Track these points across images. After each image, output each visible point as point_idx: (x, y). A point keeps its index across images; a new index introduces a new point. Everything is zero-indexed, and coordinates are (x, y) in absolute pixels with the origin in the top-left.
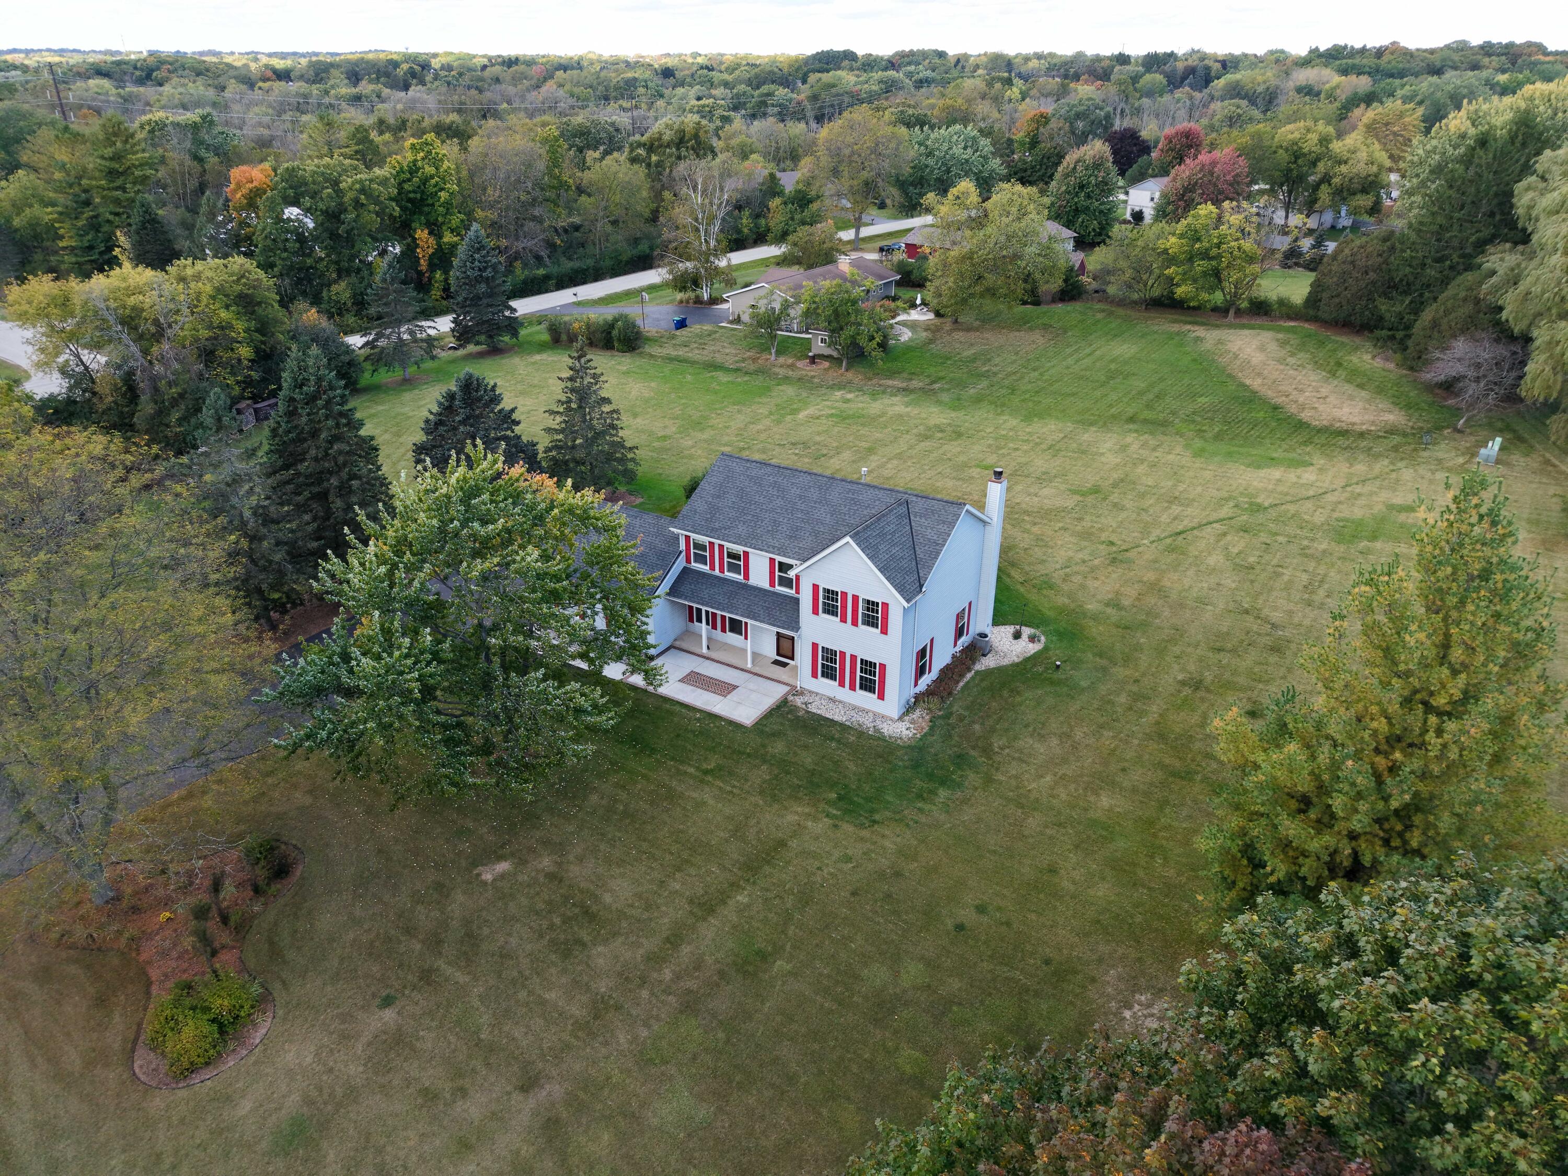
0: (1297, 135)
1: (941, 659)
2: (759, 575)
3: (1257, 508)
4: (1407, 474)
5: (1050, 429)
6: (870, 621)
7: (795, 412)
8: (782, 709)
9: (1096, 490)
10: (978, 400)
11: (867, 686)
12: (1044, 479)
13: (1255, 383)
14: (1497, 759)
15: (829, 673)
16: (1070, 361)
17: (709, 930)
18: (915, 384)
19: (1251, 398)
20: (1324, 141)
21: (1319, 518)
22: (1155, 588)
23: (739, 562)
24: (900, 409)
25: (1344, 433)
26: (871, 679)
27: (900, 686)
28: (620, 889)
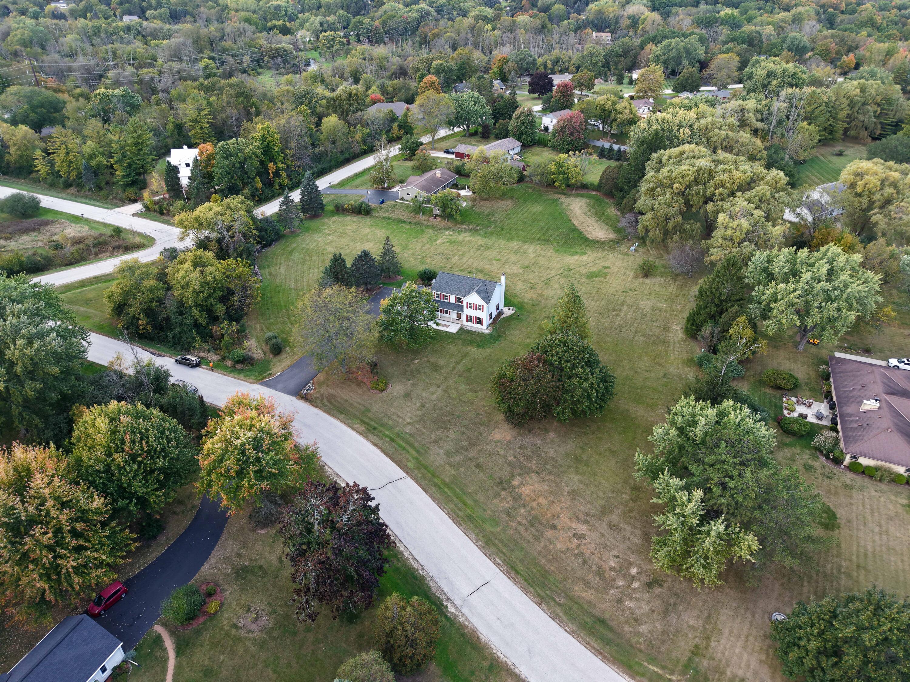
0: (603, 102)
1: (493, 316)
2: (453, 300)
3: (569, 270)
4: (611, 256)
5: (515, 244)
6: (480, 309)
7: (435, 241)
8: (461, 329)
9: (528, 267)
10: (492, 233)
11: (479, 323)
12: (513, 264)
13: (576, 223)
14: (576, 323)
15: (470, 321)
16: (520, 215)
17: (459, 366)
18: (472, 227)
19: (574, 230)
20: (614, 103)
21: (584, 272)
22: (541, 295)
23: (447, 298)
24: (468, 238)
25: (598, 242)
26: (480, 321)
27: (486, 322)
28: (441, 362)
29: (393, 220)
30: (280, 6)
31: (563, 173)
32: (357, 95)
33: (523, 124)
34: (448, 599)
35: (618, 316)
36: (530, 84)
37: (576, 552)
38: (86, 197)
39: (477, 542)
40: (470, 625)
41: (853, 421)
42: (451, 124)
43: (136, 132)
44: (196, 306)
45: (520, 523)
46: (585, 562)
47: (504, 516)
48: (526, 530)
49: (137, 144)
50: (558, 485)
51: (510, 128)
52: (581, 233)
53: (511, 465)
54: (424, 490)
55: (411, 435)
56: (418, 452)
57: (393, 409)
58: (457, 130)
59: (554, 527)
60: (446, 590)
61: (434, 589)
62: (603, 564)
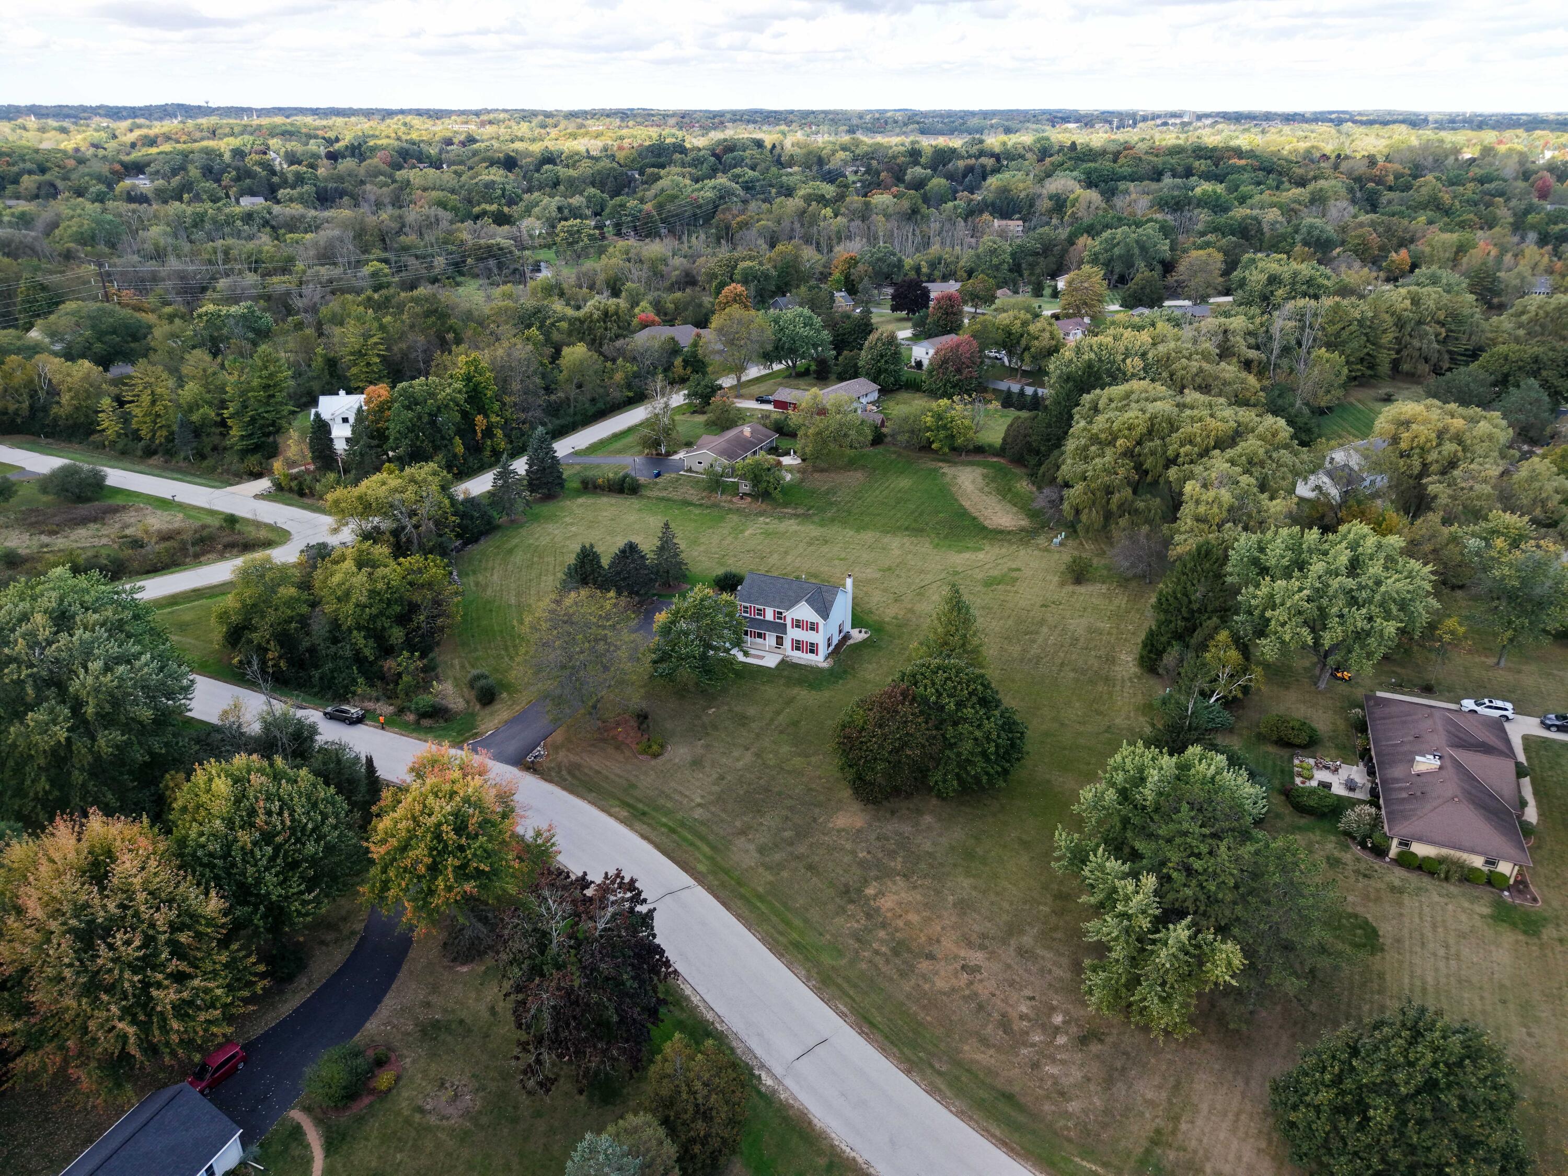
0: (1007, 322)
1: (835, 641)
2: (769, 615)
3: (956, 573)
4: (1022, 552)
5: (868, 536)
6: (812, 629)
7: (742, 532)
8: (783, 662)
9: (889, 569)
10: (833, 520)
11: (812, 651)
12: (867, 565)
13: (966, 504)
14: (963, 645)
15: (798, 649)
16: (878, 492)
17: (781, 718)
18: (800, 511)
19: (963, 514)
20: (1025, 324)
21: (980, 576)
22: (911, 611)
23: (760, 612)
24: (795, 528)
25: (1001, 532)
26: (813, 649)
27: (823, 651)
28: (751, 711)
29: (674, 501)
30: (493, 182)
31: (944, 427)
32: (616, 313)
33: (882, 356)
34: (762, 1066)
35: (1034, 641)
36: (894, 298)
37: (967, 992)
38: (179, 470)
39: (808, 980)
40: (796, 1105)
41: (1401, 789)
42: (768, 357)
43: (266, 368)
44: (359, 628)
45: (877, 952)
46: (981, 1007)
47: (851, 942)
48: (887, 961)
49: (266, 387)
50: (938, 892)
51: (860, 364)
52: (975, 519)
53: (862, 864)
54: (724, 904)
55: (702, 823)
56: (714, 848)
57: (673, 784)
58: (776, 367)
59: (931, 957)
60: (759, 1052)
61: (739, 1051)
62: (1010, 1010)
